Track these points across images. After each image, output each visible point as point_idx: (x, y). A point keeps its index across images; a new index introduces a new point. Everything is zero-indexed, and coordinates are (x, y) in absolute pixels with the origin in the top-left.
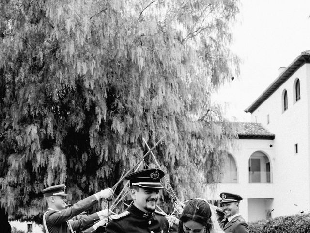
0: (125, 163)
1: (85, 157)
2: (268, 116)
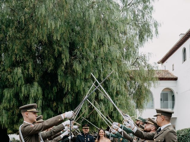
0: (82, 93)
1: (55, 89)
2: (173, 65)
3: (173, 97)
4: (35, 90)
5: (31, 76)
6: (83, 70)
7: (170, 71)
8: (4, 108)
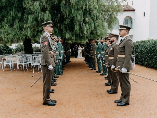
0: (75, 18)
1: (59, 15)
2: (133, 2)
3: (132, 22)
4: (47, 15)
5: (45, 7)
6: (76, 3)
7: (131, 5)
8: (29, 26)
